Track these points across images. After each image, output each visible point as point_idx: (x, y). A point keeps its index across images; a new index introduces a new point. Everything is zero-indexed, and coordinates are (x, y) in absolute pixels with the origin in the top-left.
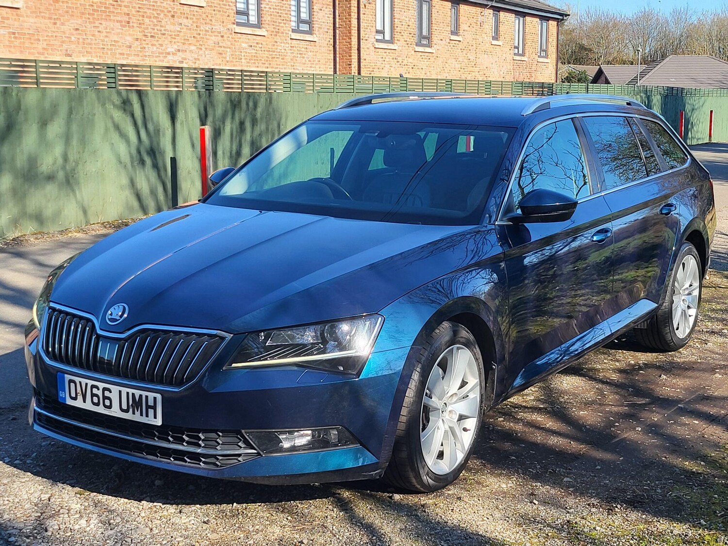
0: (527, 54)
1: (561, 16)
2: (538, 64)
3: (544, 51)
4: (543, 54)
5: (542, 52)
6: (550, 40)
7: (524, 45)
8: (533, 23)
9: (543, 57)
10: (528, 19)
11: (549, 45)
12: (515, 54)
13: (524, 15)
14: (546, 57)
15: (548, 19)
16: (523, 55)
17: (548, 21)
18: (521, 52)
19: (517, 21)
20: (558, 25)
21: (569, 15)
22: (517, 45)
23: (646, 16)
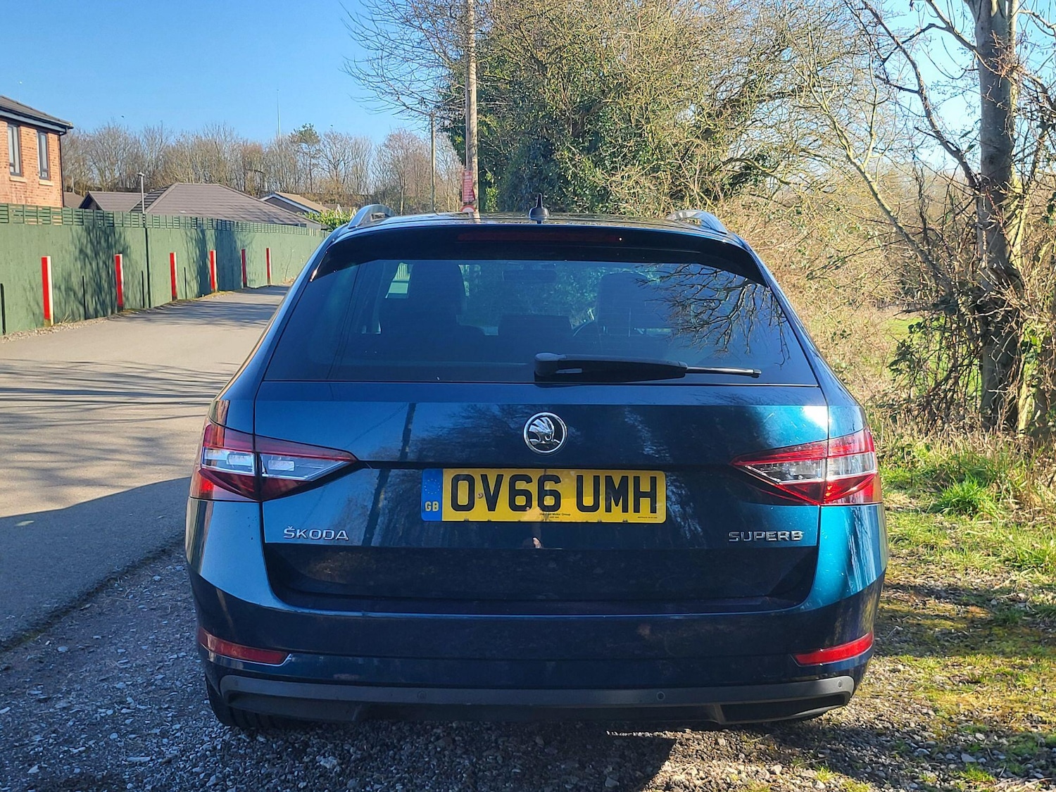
0: (26, 173)
1: (62, 128)
2: (40, 187)
3: (45, 173)
4: (45, 175)
5: (43, 173)
6: (52, 157)
7: (21, 162)
8: (29, 135)
9: (44, 179)
10: (24, 129)
11: (51, 164)
12: (11, 174)
13: (19, 124)
14: (49, 178)
15: (46, 131)
16: (21, 174)
17: (47, 133)
18: (17, 171)
19: (10, 132)
20: (59, 140)
21: (72, 128)
22: (12, 161)
23: (112, 134)
